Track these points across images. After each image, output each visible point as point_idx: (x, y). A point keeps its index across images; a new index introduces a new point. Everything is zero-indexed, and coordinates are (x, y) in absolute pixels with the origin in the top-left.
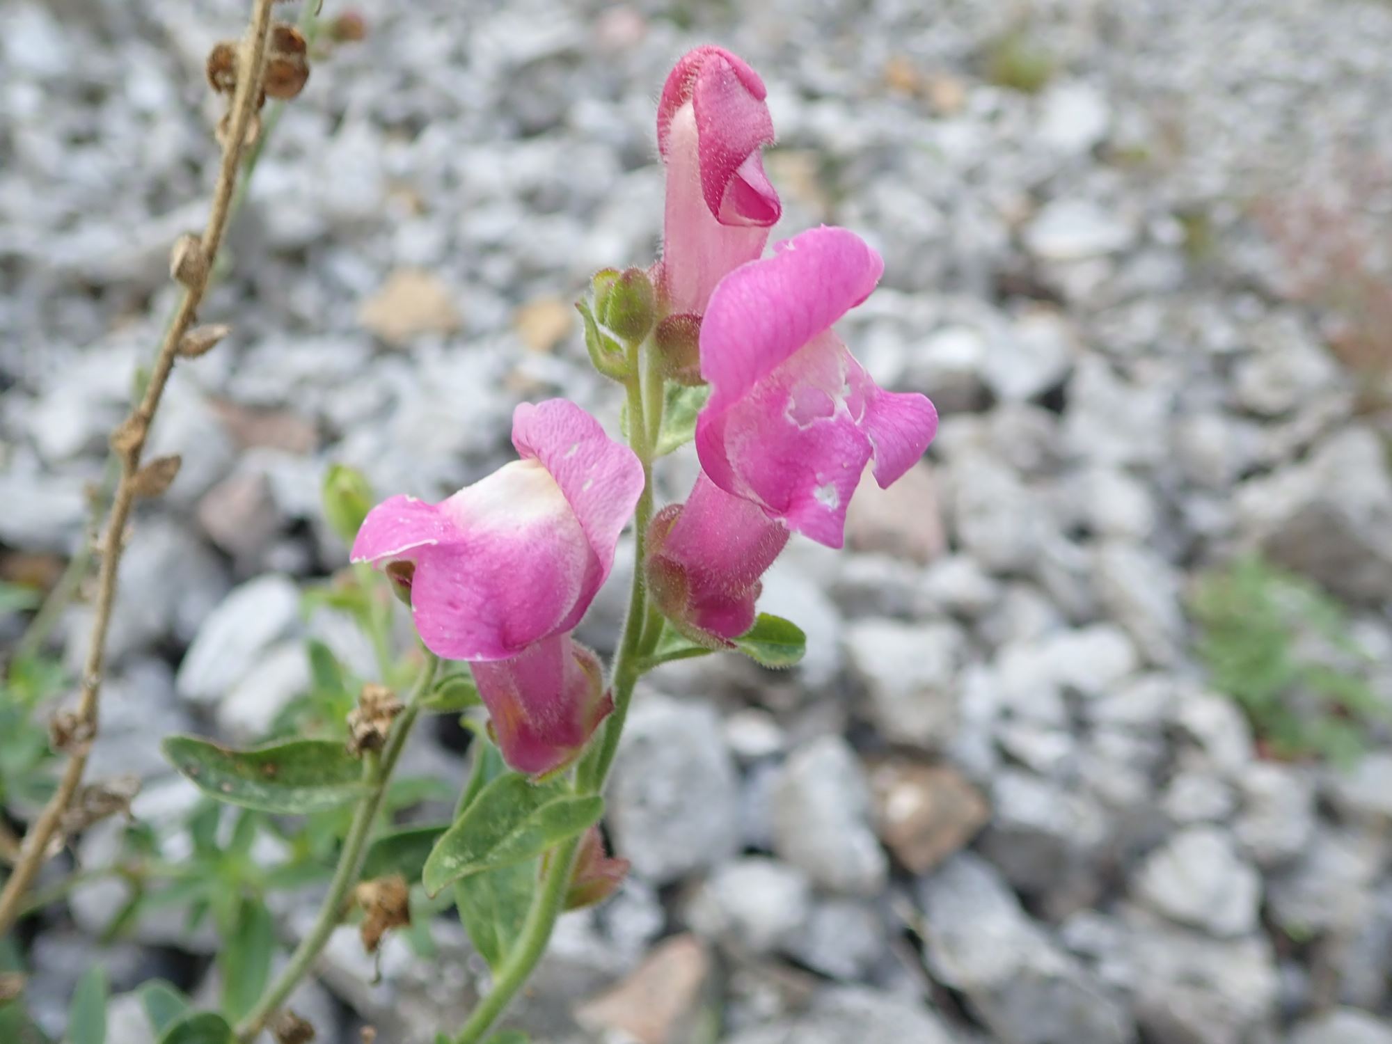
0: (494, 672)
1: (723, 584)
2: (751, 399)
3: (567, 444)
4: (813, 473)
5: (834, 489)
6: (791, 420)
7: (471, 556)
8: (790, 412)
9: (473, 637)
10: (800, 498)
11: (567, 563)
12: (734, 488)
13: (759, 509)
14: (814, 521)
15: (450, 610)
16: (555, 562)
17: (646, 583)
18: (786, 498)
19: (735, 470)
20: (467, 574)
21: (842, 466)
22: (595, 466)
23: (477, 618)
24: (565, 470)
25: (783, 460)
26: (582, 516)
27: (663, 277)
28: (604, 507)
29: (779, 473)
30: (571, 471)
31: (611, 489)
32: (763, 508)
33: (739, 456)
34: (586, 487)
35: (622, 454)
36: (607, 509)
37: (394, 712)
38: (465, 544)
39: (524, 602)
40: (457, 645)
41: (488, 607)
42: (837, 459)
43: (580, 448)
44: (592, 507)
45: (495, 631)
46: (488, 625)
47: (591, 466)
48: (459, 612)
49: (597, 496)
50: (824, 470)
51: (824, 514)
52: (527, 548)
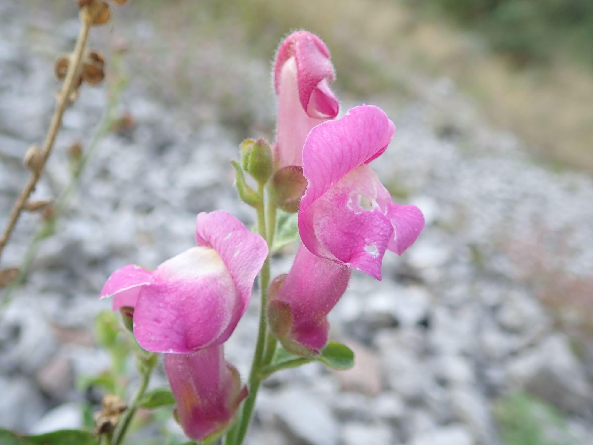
0: (180, 371)
1: (312, 313)
2: (328, 200)
3: (225, 233)
4: (363, 239)
5: (375, 247)
6: (351, 208)
7: (169, 293)
8: (350, 204)
9: (168, 339)
10: (357, 253)
11: (224, 300)
12: (319, 253)
13: (333, 263)
14: (366, 263)
15: (155, 323)
16: (217, 297)
17: (267, 320)
18: (349, 254)
19: (319, 240)
20: (166, 303)
21: (379, 234)
22: (241, 244)
23: (171, 328)
24: (224, 246)
25: (346, 231)
26: (233, 271)
27: (277, 149)
28: (246, 265)
29: (344, 239)
30: (228, 246)
31: (250, 255)
32: (335, 261)
33: (322, 231)
34: (236, 255)
35: (256, 238)
36: (247, 266)
37: (122, 410)
38: (166, 287)
39: (199, 319)
40: (158, 344)
41: (178, 322)
42: (376, 231)
43: (232, 235)
44: (239, 265)
45: (182, 337)
46: (177, 333)
47: (238, 244)
48: (160, 325)
49: (242, 259)
50: (369, 237)
51: (372, 260)
52: (202, 288)
